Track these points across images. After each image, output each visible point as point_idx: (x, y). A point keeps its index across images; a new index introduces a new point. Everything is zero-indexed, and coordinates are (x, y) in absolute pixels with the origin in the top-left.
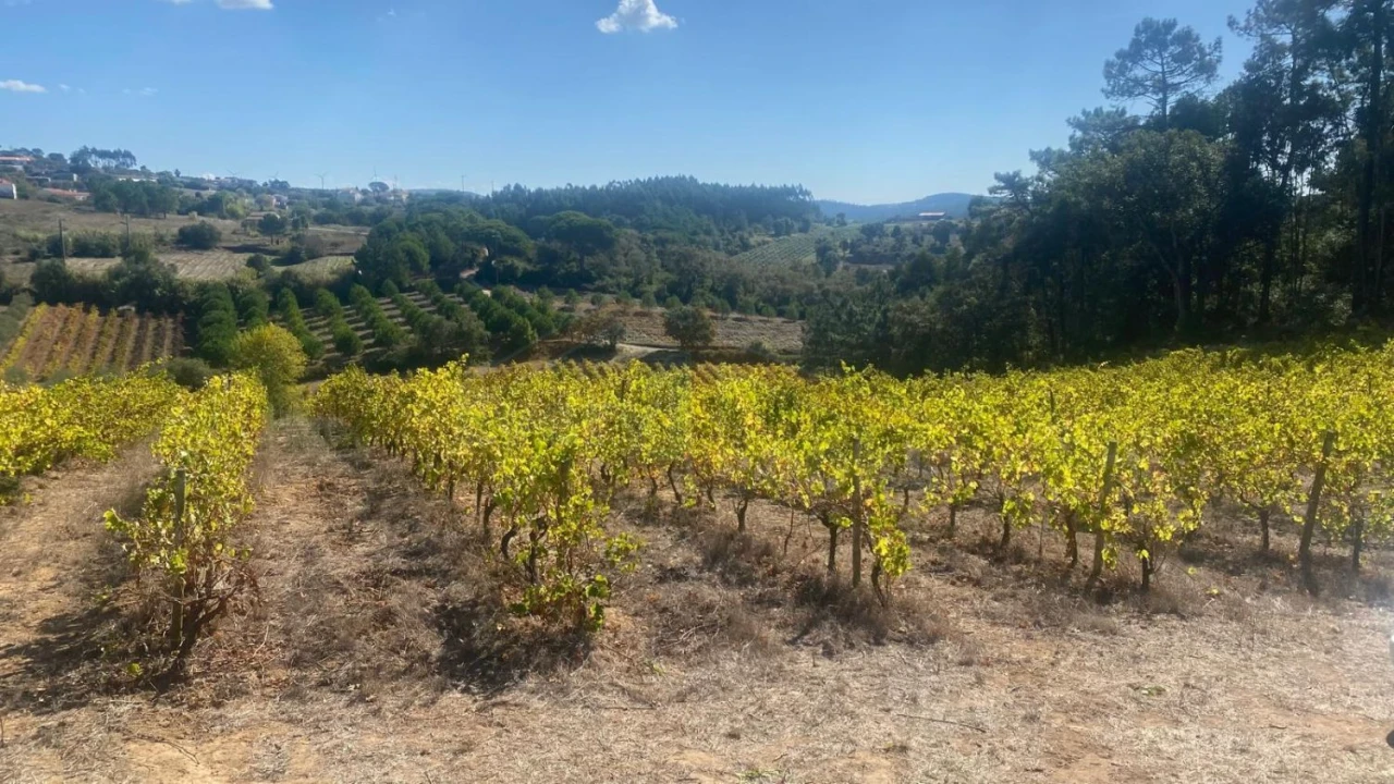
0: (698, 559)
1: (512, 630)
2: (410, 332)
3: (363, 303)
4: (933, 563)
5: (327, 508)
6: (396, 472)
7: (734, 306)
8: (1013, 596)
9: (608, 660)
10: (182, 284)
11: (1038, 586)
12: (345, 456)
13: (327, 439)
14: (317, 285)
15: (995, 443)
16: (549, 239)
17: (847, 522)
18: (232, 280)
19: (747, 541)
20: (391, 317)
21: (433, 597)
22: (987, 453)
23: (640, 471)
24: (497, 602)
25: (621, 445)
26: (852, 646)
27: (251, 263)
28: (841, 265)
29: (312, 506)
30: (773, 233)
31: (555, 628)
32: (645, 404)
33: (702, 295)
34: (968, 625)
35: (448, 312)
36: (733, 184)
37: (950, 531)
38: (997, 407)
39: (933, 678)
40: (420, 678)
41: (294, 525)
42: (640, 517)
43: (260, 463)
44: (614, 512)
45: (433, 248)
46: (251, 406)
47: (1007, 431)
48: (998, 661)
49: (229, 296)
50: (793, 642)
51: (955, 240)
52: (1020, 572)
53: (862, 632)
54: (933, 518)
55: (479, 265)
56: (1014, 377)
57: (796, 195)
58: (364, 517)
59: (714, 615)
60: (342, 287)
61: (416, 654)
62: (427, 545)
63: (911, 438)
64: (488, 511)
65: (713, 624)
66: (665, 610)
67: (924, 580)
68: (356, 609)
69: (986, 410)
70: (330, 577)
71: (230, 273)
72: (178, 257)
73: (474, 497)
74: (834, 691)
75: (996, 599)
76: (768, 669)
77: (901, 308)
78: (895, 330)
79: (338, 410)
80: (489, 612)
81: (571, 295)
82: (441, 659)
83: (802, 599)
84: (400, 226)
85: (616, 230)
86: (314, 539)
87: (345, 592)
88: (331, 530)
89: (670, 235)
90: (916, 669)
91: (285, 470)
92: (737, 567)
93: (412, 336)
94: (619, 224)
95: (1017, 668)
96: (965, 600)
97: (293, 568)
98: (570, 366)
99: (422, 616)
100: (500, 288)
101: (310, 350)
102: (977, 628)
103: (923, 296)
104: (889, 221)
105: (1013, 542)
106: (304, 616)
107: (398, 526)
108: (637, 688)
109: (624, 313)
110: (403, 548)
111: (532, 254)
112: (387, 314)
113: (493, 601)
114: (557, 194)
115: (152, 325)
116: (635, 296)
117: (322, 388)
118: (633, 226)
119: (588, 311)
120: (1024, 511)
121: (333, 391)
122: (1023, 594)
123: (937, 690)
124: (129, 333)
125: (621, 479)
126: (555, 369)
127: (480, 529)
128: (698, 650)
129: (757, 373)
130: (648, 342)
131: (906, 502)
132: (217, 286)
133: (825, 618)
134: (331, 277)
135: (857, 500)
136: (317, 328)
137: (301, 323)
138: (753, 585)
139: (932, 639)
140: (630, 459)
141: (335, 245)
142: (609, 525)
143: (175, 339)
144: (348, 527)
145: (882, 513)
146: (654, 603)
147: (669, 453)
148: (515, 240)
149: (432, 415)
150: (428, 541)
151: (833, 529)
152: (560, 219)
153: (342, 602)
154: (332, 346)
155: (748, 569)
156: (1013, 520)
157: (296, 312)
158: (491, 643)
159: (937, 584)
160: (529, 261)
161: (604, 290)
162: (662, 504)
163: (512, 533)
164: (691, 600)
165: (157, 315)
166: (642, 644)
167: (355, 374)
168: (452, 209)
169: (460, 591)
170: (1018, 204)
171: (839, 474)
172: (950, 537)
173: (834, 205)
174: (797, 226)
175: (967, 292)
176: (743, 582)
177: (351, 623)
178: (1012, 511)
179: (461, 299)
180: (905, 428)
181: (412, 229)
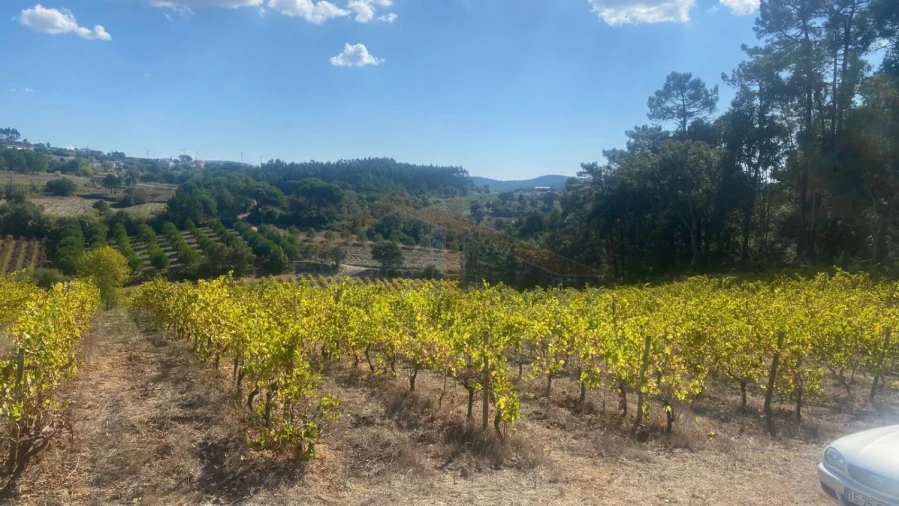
0: (382, 410)
1: (252, 460)
2: (202, 254)
3: (171, 234)
4: (536, 413)
5: (132, 373)
6: (183, 349)
7: (417, 241)
8: (586, 436)
9: (315, 481)
10: (47, 218)
11: (602, 429)
12: (150, 337)
13: (138, 325)
14: (140, 221)
15: (576, 335)
16: (298, 195)
17: (479, 387)
18: (82, 216)
19: (415, 398)
20: (189, 244)
21: (199, 436)
22: (571, 341)
23: (348, 350)
24: (242, 440)
25: (335, 332)
26: (480, 471)
27: (96, 206)
28: (486, 217)
29: (121, 371)
30: (444, 196)
31: (280, 459)
32: (352, 305)
33: (397, 233)
34: (556, 456)
35: (228, 241)
36: (419, 164)
37: (547, 391)
38: (578, 311)
39: (532, 492)
40: (185, 493)
41: (107, 385)
42: (345, 381)
43: (88, 342)
44: (328, 378)
45: (220, 200)
46: (83, 302)
47: (584, 327)
48: (574, 480)
49: (80, 227)
50: (441, 468)
51: (557, 205)
52: (591, 420)
53: (487, 461)
54: (537, 383)
55: (251, 211)
56: (591, 292)
57: (458, 172)
58: (156, 380)
59: (389, 450)
60: (157, 223)
61: (184, 476)
62: (198, 399)
63: (523, 330)
64: (241, 377)
65: (389, 456)
66: (357, 446)
67: (529, 425)
68: (144, 445)
69: (571, 313)
70: (129, 421)
71: (81, 212)
72: (46, 200)
73: (233, 367)
74: (466, 501)
75: (574, 438)
76: (423, 486)
77: (522, 246)
78: (520, 260)
79: (148, 306)
80: (236, 448)
81: (311, 232)
82: (200, 480)
83: (449, 439)
84: (198, 184)
85: (343, 191)
86: (122, 394)
87: (138, 432)
88: (133, 388)
89: (376, 195)
90: (521, 485)
91: (106, 347)
92: (408, 416)
93: (203, 257)
94: (344, 187)
95: (586, 485)
96: (555, 438)
97: (104, 415)
98: (309, 278)
99: (191, 451)
100: (263, 225)
101: (133, 265)
102: (562, 457)
103: (536, 238)
104: (517, 191)
105: (586, 400)
106: (107, 450)
107: (180, 386)
108: (333, 500)
109: (345, 244)
110: (181, 401)
111: (286, 205)
112: (187, 241)
113: (240, 439)
114: (304, 166)
115: (24, 245)
116: (353, 233)
117: (137, 291)
118: (352, 189)
119: (322, 242)
120: (594, 380)
121: (145, 293)
122: (592, 434)
123: (533, 500)
124: (8, 250)
125: (335, 355)
126: (299, 280)
127: (235, 389)
128: (378, 474)
129: (427, 286)
131: (521, 372)
132: (71, 221)
133: (464, 451)
134: (150, 216)
135: (486, 372)
136: (139, 250)
137: (128, 246)
138: (418, 428)
139: (532, 465)
140: (341, 342)
141: (154, 196)
142: (323, 386)
143: (40, 255)
144: (145, 386)
145: (502, 381)
146: (350, 441)
147: (367, 339)
148: (275, 195)
149: (207, 311)
150: (199, 398)
151: (471, 391)
152: (306, 183)
153: (135, 439)
154: (148, 262)
155: (414, 417)
156: (587, 386)
157: (126, 239)
158: (237, 469)
159: (537, 428)
160: (284, 209)
161: (333, 229)
162: (360, 373)
163: (256, 393)
164: (375, 439)
165: (28, 238)
166: (340, 469)
167: (160, 282)
168: (233, 174)
169: (218, 433)
170: (595, 183)
171: (475, 355)
172: (547, 396)
173: (481, 179)
174: (458, 191)
175: (564, 237)
176: (411, 427)
177: (140, 454)
178: (586, 379)
179: (237, 233)
180: (520, 323)
181: (206, 187)
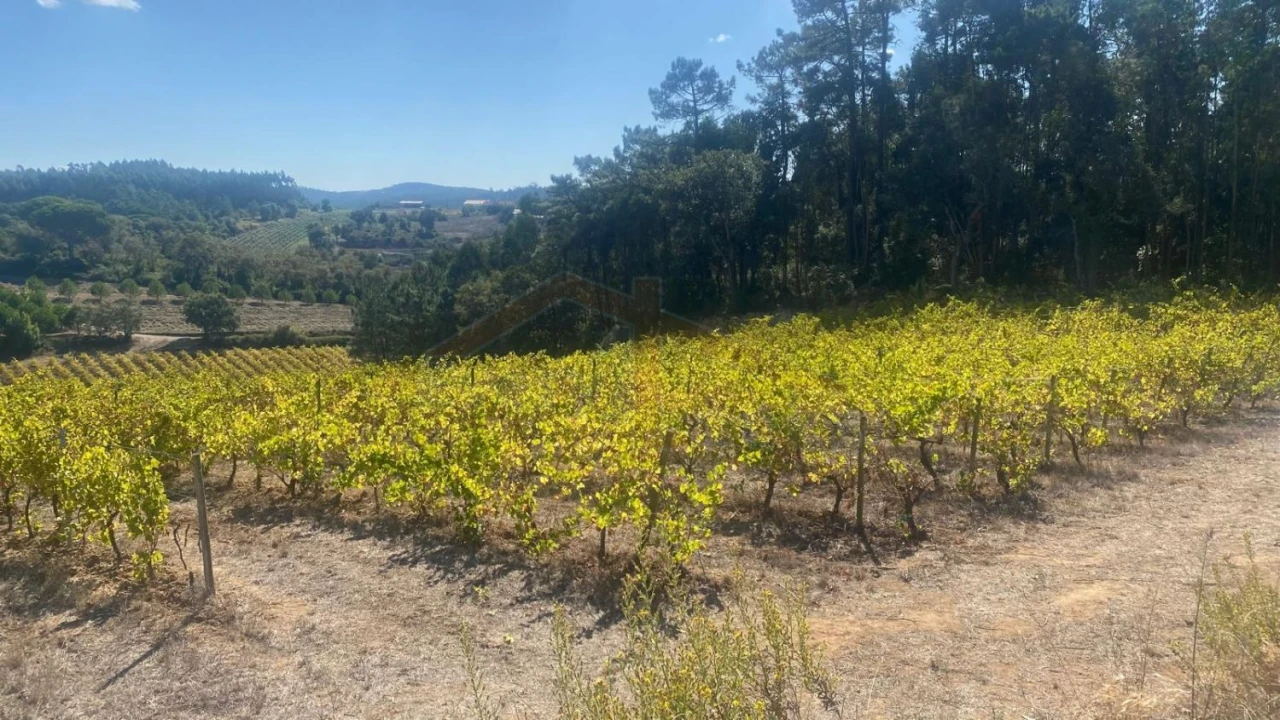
7: (248, 291)
28: (336, 249)
30: (260, 218)
33: (211, 281)
81: (65, 285)
85: (109, 217)
89: (158, 220)
104: (373, 208)
109: (131, 302)
116: (140, 284)
119: (90, 301)
130: (163, 332)
161: (99, 278)
173: (320, 192)
174: (283, 211)
